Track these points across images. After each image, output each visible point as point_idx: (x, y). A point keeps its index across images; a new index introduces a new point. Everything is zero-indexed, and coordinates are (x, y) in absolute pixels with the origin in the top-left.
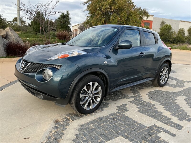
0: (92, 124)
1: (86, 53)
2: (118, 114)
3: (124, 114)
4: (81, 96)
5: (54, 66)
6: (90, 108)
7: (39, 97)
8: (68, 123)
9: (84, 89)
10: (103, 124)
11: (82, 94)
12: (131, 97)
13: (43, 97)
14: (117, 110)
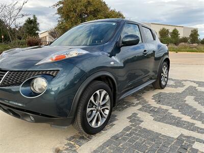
0: (107, 146)
1: (88, 52)
2: (133, 128)
3: (140, 126)
4: (88, 110)
5: (48, 73)
6: (99, 125)
7: (27, 120)
8: (75, 151)
9: (91, 101)
10: (121, 144)
11: (89, 107)
12: (137, 104)
13: (33, 119)
14: (130, 122)
